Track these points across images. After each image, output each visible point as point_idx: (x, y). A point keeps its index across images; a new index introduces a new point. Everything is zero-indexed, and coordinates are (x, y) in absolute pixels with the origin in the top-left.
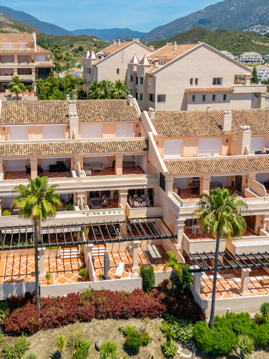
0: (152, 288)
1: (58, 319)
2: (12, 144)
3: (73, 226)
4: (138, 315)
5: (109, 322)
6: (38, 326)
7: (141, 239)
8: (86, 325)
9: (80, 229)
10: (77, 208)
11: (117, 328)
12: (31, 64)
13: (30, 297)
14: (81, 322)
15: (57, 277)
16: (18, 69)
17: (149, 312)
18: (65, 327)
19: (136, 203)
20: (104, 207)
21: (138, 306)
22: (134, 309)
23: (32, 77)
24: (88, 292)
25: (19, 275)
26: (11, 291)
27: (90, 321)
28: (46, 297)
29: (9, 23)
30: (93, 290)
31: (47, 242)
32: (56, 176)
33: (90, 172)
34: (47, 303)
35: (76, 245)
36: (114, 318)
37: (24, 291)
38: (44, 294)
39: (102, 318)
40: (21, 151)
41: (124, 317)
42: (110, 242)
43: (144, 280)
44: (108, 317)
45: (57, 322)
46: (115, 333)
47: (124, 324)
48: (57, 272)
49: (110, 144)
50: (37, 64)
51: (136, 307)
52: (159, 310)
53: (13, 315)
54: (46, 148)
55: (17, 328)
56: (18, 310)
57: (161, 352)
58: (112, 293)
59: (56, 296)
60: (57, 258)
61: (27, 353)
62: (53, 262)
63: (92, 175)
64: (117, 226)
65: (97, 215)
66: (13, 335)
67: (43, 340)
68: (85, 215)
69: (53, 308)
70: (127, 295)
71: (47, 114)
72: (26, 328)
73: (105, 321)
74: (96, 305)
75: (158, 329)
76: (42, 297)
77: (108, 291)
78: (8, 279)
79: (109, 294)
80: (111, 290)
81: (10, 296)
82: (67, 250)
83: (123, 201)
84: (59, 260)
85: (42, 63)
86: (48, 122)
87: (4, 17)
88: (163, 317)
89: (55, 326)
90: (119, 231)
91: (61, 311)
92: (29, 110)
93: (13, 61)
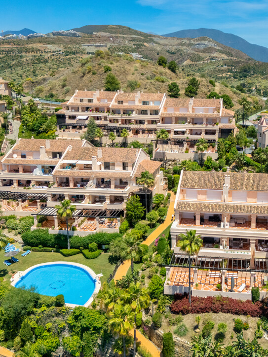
0: (258, 300)
1: (200, 309)
2: (185, 202)
3: (217, 258)
4: (245, 314)
5: (228, 315)
6: (189, 311)
7: (255, 271)
8: (216, 314)
9: (221, 260)
10: (221, 247)
11: (232, 319)
12: (215, 126)
13: (186, 295)
14: (213, 312)
15: (204, 286)
16: (205, 130)
17: (252, 313)
18: (203, 314)
19: (261, 248)
20: (241, 248)
21: (246, 309)
22: (243, 310)
23: (216, 137)
24: (218, 297)
25: (183, 283)
26: (176, 290)
27: (218, 313)
28: (195, 296)
29: (217, 48)
30: (222, 297)
31: (203, 266)
32: (212, 224)
33: (234, 224)
34: (195, 300)
35: (219, 270)
36: (231, 313)
37: (183, 291)
38: (194, 295)
39: (225, 312)
40: (190, 208)
41: (237, 313)
42: (241, 271)
43: (252, 295)
44: (228, 312)
45: (199, 310)
46: (230, 321)
47: (236, 317)
48: (205, 284)
49: (248, 207)
50: (221, 125)
51: (244, 309)
52: (258, 313)
53: (176, 303)
54: (206, 207)
55: (177, 310)
56: (178, 301)
57: (254, 335)
58: (233, 300)
59: (201, 297)
60: (207, 276)
61: (181, 323)
62: (204, 278)
63: (235, 226)
64: (249, 262)
65: (233, 253)
66: (175, 314)
67: (190, 318)
68: (225, 252)
69: (198, 303)
70: (241, 302)
71: (211, 182)
72: (182, 310)
73: (226, 314)
74: (222, 305)
75: (256, 323)
76: (192, 296)
77: (231, 299)
78: (176, 283)
79: (231, 300)
80: (233, 298)
81: (175, 293)
82: (213, 272)
83: (252, 247)
84: (208, 277)
85: (225, 124)
86: (210, 188)
87: (213, 43)
88: (260, 317)
89: (198, 312)
90: (249, 264)
91: (202, 304)
92: (200, 178)
93: (202, 123)
